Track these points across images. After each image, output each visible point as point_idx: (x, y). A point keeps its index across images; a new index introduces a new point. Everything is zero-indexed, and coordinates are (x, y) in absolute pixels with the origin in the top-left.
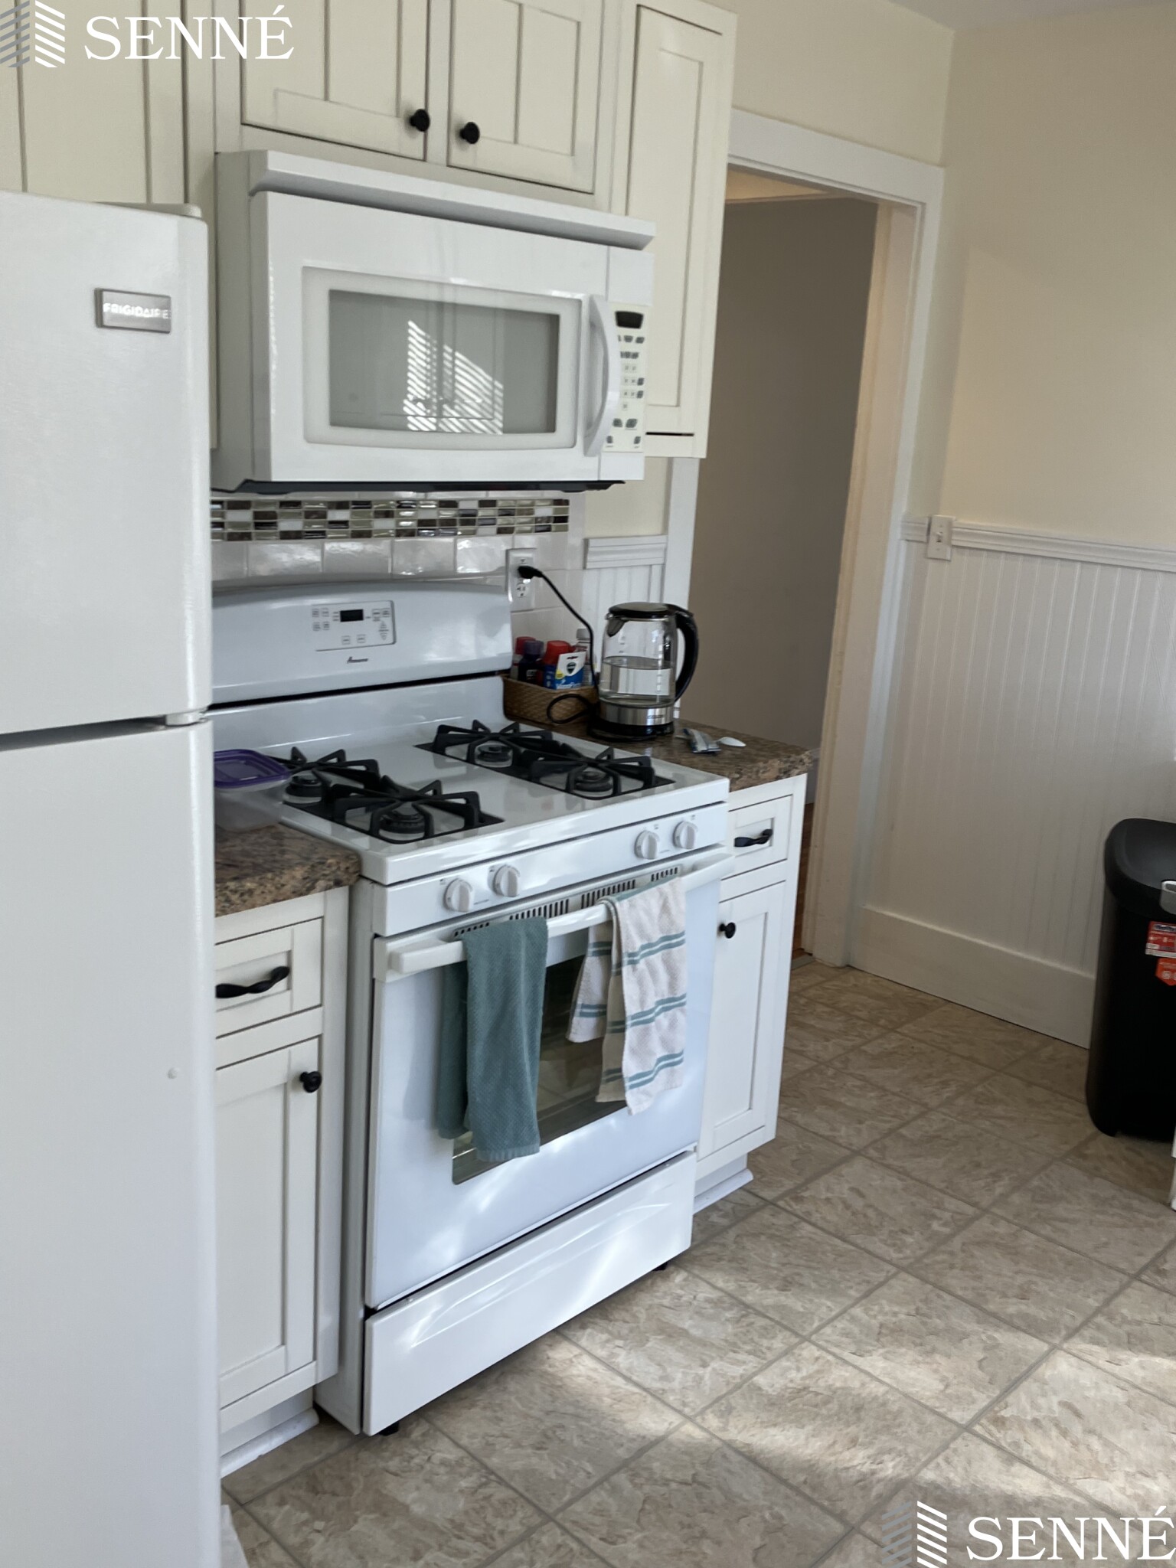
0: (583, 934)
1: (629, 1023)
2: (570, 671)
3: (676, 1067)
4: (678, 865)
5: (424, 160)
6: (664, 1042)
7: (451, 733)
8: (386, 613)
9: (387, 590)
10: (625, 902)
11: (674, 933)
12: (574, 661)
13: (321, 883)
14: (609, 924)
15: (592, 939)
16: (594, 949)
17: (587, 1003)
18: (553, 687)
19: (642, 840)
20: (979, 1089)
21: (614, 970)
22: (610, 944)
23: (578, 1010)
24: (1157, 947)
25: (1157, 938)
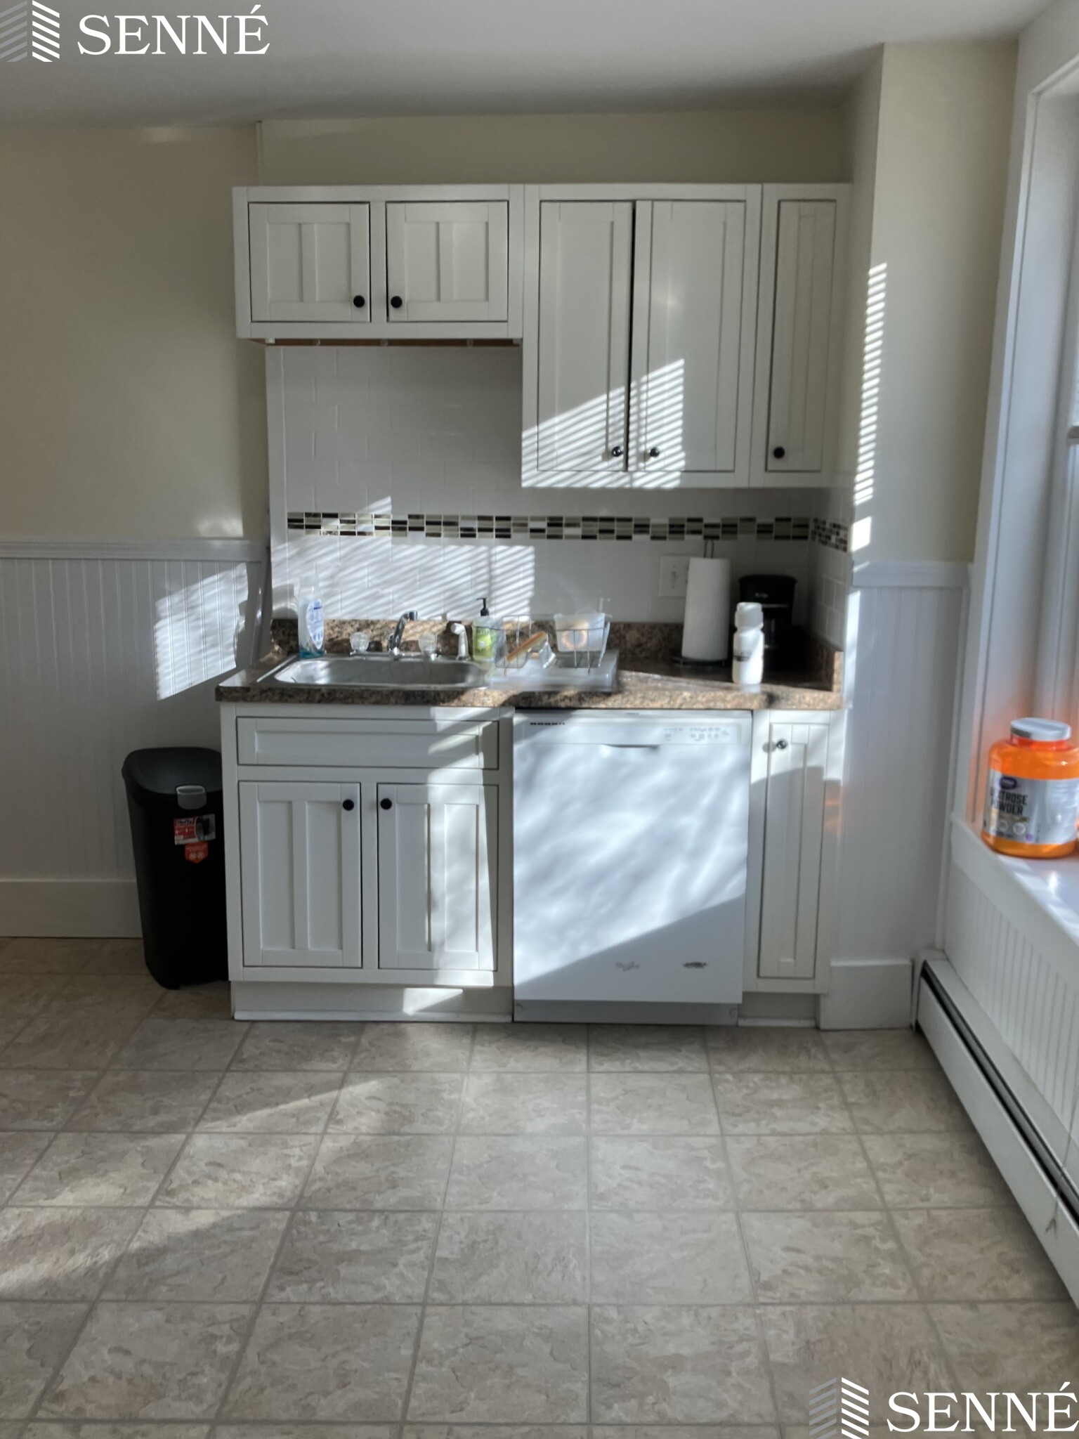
24: (182, 837)
25: (180, 831)
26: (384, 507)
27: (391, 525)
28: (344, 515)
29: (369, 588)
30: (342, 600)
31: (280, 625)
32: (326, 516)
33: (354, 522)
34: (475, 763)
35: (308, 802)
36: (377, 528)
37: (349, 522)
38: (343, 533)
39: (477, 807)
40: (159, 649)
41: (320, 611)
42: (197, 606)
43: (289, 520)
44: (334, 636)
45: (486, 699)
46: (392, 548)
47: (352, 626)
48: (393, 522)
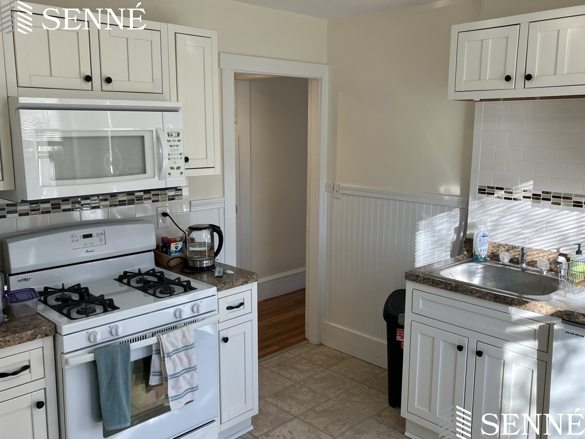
0: (151, 346)
1: (169, 378)
2: (176, 249)
3: (194, 392)
4: (196, 319)
5: (92, 90)
6: (189, 383)
7: (128, 274)
8: (102, 234)
9: (103, 226)
10: (165, 335)
11: (188, 344)
12: (177, 245)
13: (39, 336)
14: (158, 343)
15: (154, 349)
16: (155, 352)
17: (154, 371)
18: (170, 255)
19: (177, 312)
20: (351, 391)
21: (162, 359)
22: (160, 350)
23: (151, 374)
24: (400, 337)
25: (399, 334)
26: (529, 186)
27: (532, 196)
28: (507, 189)
29: (517, 229)
30: (501, 233)
31: (468, 241)
32: (497, 188)
33: (512, 193)
34: (532, 345)
35: (442, 340)
36: (524, 197)
37: (509, 193)
38: (505, 198)
39: (533, 371)
40: (416, 244)
41: (485, 238)
42: (436, 226)
43: (479, 189)
44: (495, 251)
45: (542, 309)
46: (531, 209)
47: (504, 247)
48: (533, 195)
